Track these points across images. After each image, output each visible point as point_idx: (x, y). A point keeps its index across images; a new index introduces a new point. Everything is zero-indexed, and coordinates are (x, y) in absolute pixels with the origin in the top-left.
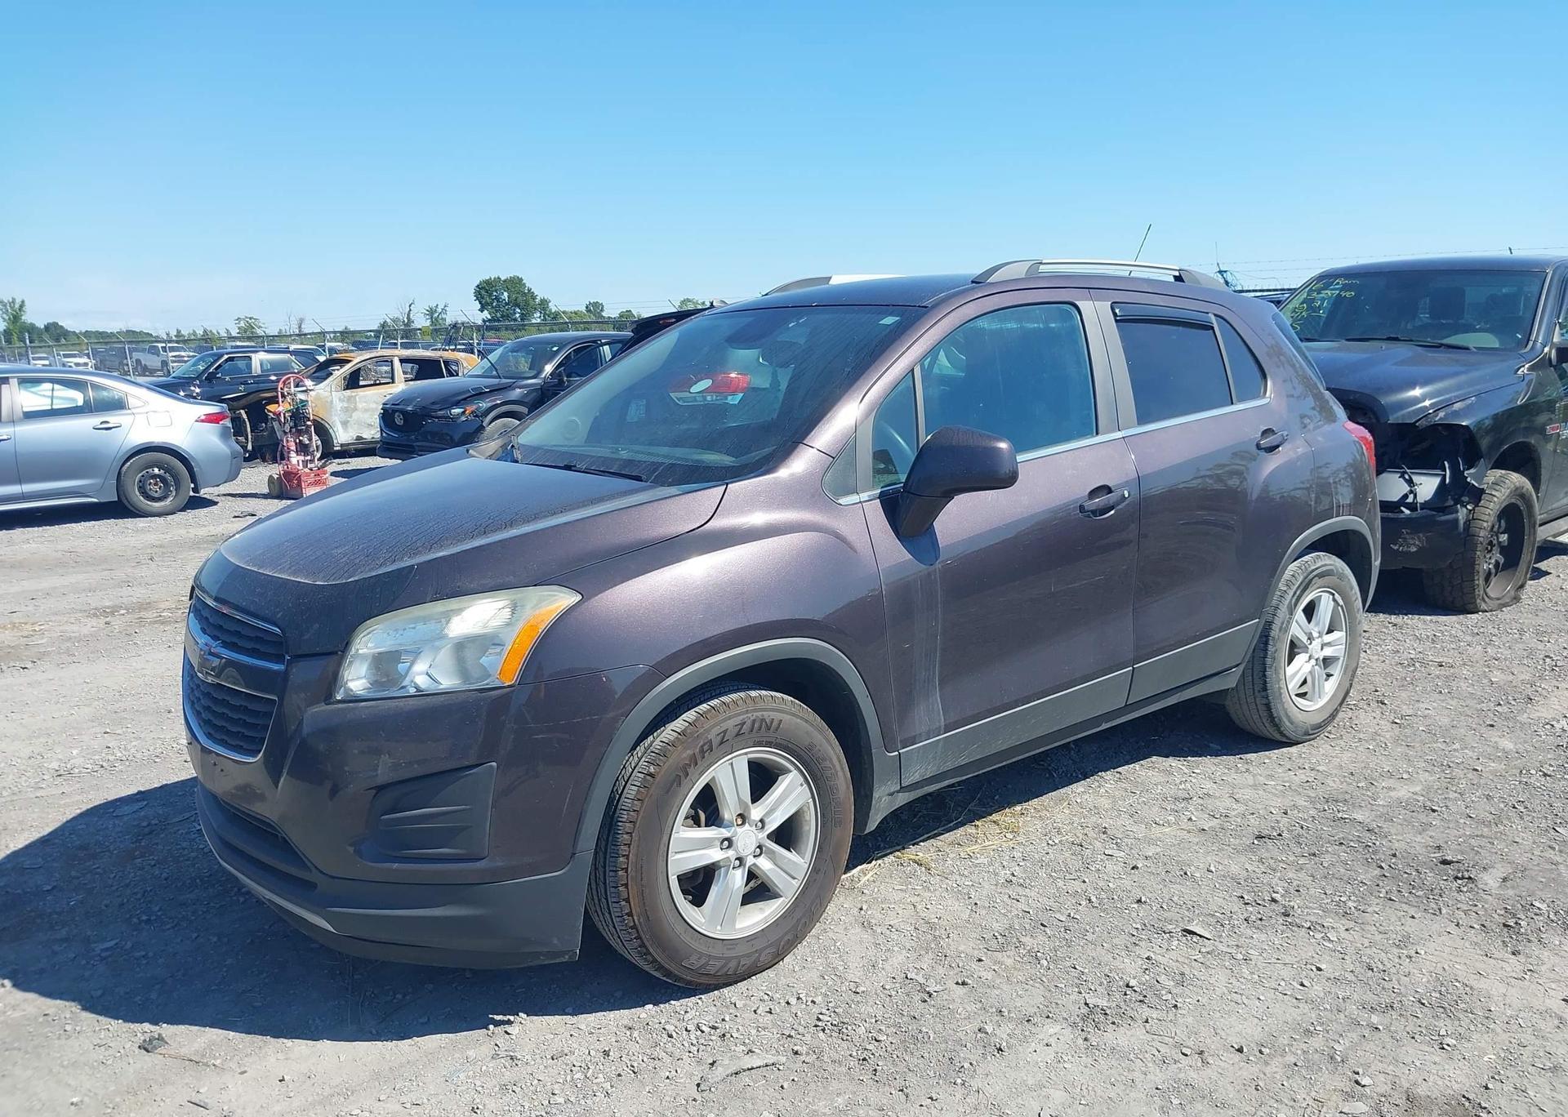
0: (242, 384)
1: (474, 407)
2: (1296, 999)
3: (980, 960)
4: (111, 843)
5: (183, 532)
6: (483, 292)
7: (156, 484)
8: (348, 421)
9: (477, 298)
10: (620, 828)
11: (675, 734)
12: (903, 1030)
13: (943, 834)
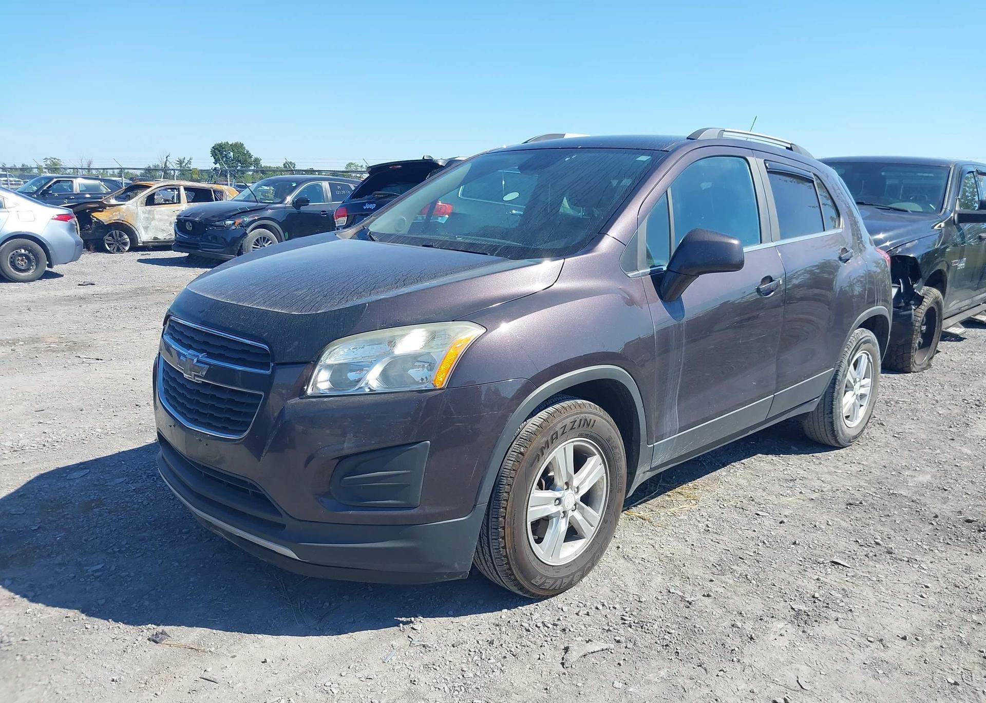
0: (66, 198)
1: (241, 220)
2: (922, 606)
3: (712, 581)
4: (72, 497)
5: (45, 293)
6: (217, 151)
7: (22, 260)
8: (148, 227)
9: (213, 155)
10: (501, 489)
11: (536, 427)
12: (683, 626)
13: (649, 500)
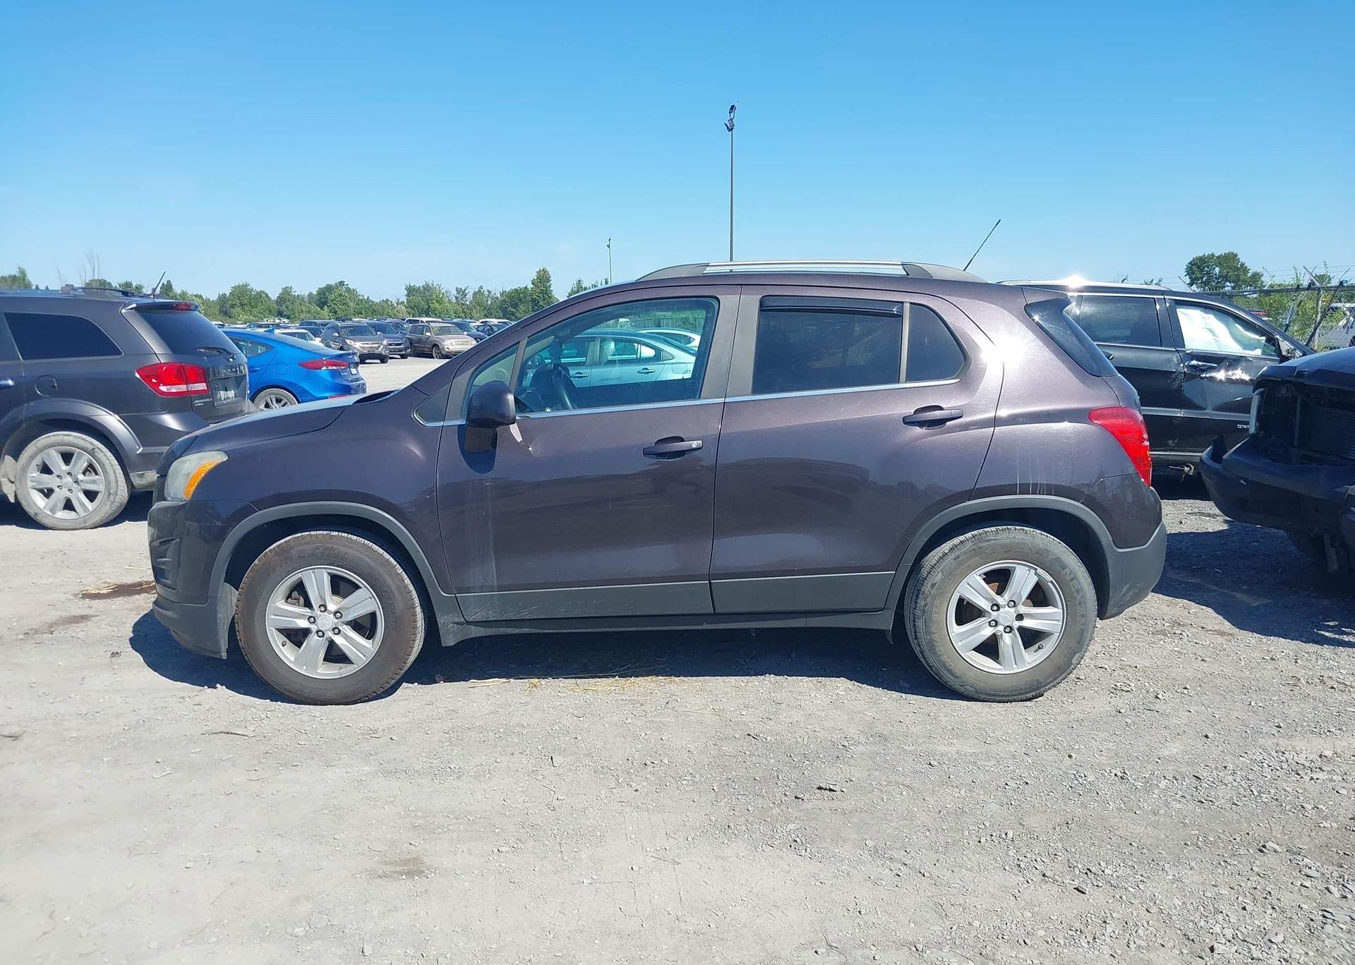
6: (1194, 268)
9: (1188, 274)
